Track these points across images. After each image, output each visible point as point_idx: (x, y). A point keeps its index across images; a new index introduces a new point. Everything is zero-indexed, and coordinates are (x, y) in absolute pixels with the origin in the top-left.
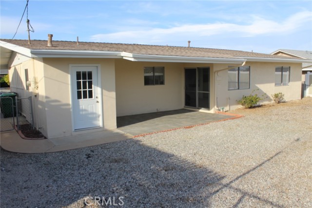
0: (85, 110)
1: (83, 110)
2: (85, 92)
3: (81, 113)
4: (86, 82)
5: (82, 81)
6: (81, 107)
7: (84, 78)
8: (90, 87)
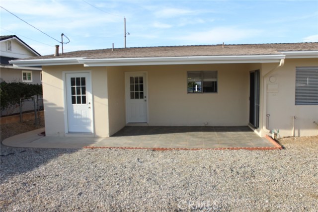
0: (79, 115)
1: (77, 115)
2: (79, 98)
3: (75, 117)
4: (80, 87)
5: (76, 86)
6: (75, 111)
7: (78, 84)
8: (84, 92)
